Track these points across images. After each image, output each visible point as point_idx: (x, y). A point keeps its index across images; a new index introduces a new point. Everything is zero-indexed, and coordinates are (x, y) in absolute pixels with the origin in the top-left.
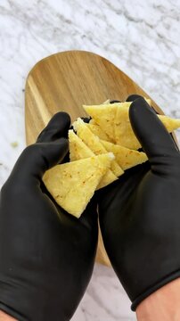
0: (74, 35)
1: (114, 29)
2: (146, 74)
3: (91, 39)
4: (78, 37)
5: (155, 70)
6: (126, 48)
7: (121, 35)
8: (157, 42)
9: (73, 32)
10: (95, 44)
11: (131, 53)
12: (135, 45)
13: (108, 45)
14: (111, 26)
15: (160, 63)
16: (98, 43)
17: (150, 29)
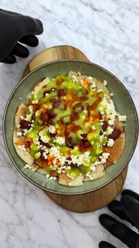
0: (53, 21)
1: (83, 17)
2: (106, 50)
3: (66, 25)
4: (56, 23)
5: (113, 47)
6: (92, 31)
7: (88, 22)
8: (114, 26)
9: (53, 19)
10: (69, 28)
11: (95, 35)
12: (98, 29)
13: (78, 29)
14: (80, 15)
15: (117, 42)
16: (70, 27)
17: (109, 17)
